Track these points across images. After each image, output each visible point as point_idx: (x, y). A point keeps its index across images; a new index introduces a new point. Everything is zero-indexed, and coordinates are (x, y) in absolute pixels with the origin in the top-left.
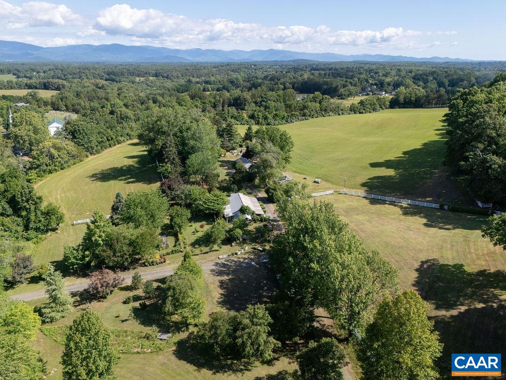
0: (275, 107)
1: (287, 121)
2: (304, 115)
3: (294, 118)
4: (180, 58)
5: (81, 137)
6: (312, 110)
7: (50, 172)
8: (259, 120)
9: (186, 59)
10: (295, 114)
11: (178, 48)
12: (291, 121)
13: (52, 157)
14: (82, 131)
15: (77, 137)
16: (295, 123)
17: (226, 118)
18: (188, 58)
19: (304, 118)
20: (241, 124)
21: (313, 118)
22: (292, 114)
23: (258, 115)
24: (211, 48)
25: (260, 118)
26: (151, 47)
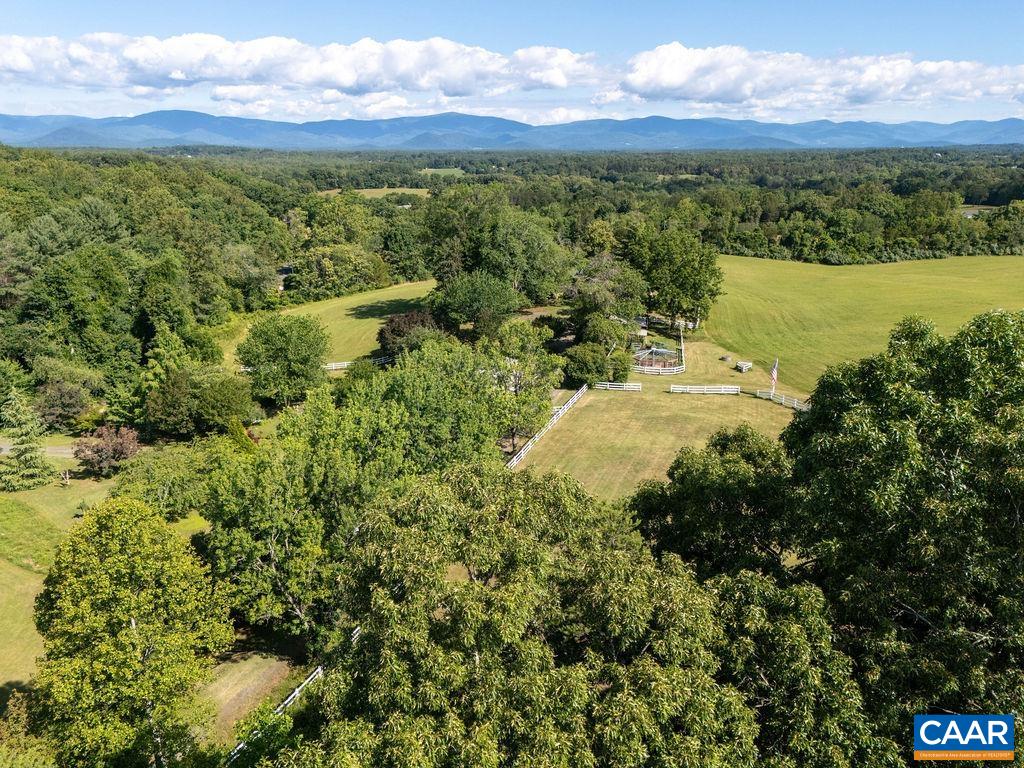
0: (854, 223)
1: (879, 258)
2: (933, 245)
3: (901, 252)
4: (779, 141)
5: (396, 247)
6: (959, 236)
7: (317, 298)
8: (802, 251)
9: (790, 143)
10: (903, 243)
11: (777, 120)
12: (890, 258)
13: (322, 273)
14: (399, 237)
15: (391, 246)
16: (901, 264)
17: (722, 239)
18: (796, 142)
19: (929, 253)
20: (756, 255)
21: (958, 255)
22: (896, 243)
23: (802, 239)
24: (855, 119)
25: (805, 245)
26: (721, 119)
